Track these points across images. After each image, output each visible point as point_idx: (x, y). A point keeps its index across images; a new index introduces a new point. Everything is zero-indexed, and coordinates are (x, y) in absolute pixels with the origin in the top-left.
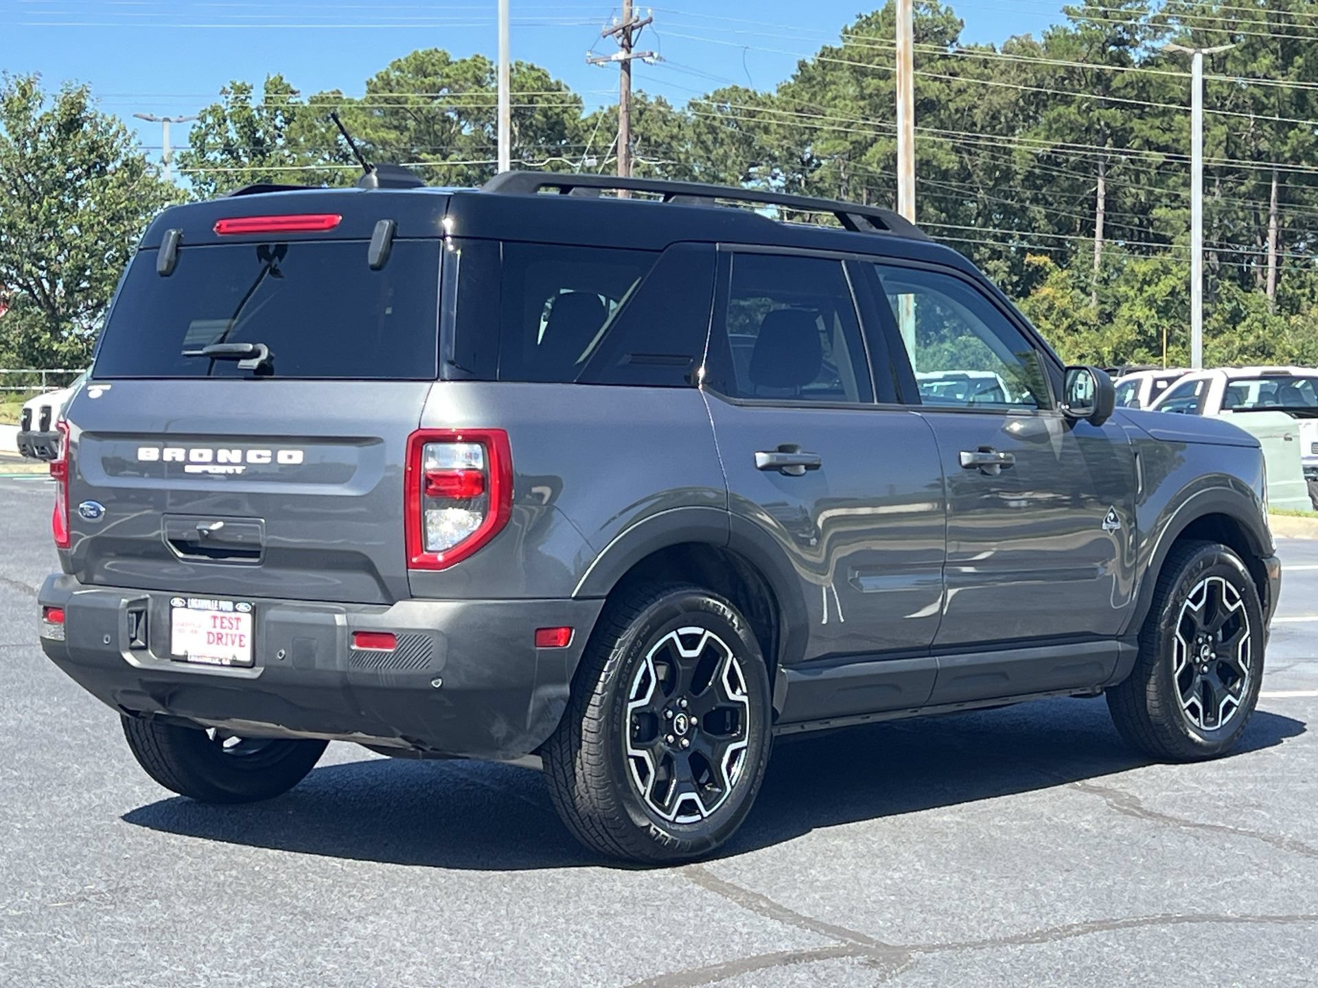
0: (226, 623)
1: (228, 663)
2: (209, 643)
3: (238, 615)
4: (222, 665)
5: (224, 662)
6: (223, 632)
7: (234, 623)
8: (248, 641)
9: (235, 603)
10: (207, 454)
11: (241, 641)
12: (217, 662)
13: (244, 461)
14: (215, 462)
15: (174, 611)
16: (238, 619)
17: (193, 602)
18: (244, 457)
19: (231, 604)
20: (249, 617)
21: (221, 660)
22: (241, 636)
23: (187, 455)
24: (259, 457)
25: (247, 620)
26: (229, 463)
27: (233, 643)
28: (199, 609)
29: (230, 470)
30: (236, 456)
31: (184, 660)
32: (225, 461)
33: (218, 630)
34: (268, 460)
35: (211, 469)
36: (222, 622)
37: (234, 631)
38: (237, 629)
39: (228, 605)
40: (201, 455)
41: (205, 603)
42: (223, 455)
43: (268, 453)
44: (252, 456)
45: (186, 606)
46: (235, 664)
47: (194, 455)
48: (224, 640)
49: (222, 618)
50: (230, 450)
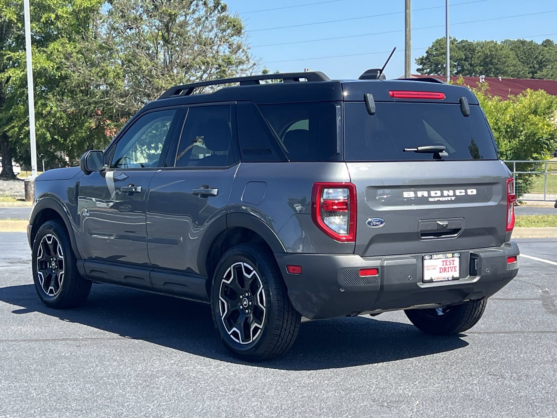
0: (448, 263)
1: (451, 279)
2: (440, 272)
3: (454, 258)
4: (449, 280)
5: (449, 279)
6: (447, 267)
7: (452, 262)
8: (458, 269)
9: (453, 254)
10: (439, 193)
11: (455, 269)
12: (446, 279)
13: (455, 195)
14: (442, 196)
15: (425, 261)
16: (453, 261)
17: (435, 256)
18: (454, 193)
19: (451, 254)
20: (458, 259)
21: (448, 279)
22: (455, 267)
23: (429, 194)
24: (461, 192)
25: (457, 260)
26: (448, 196)
27: (452, 271)
28: (437, 259)
29: (449, 199)
30: (451, 193)
31: (431, 281)
32: (447, 195)
33: (445, 266)
34: (464, 194)
35: (441, 199)
36: (446, 263)
37: (452, 266)
38: (453, 264)
39: (450, 255)
40: (436, 193)
41: (441, 256)
42: (446, 193)
43: (464, 191)
44: (458, 192)
45: (431, 259)
46: (454, 279)
47: (433, 193)
48: (447, 270)
49: (446, 261)
50: (448, 191)
